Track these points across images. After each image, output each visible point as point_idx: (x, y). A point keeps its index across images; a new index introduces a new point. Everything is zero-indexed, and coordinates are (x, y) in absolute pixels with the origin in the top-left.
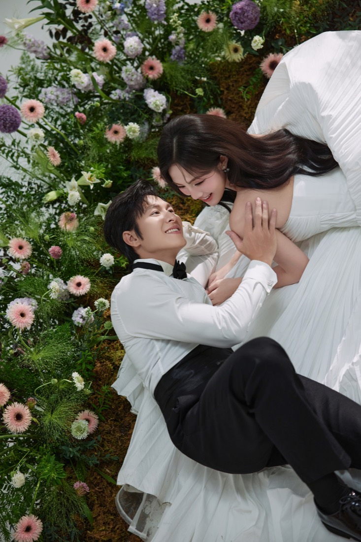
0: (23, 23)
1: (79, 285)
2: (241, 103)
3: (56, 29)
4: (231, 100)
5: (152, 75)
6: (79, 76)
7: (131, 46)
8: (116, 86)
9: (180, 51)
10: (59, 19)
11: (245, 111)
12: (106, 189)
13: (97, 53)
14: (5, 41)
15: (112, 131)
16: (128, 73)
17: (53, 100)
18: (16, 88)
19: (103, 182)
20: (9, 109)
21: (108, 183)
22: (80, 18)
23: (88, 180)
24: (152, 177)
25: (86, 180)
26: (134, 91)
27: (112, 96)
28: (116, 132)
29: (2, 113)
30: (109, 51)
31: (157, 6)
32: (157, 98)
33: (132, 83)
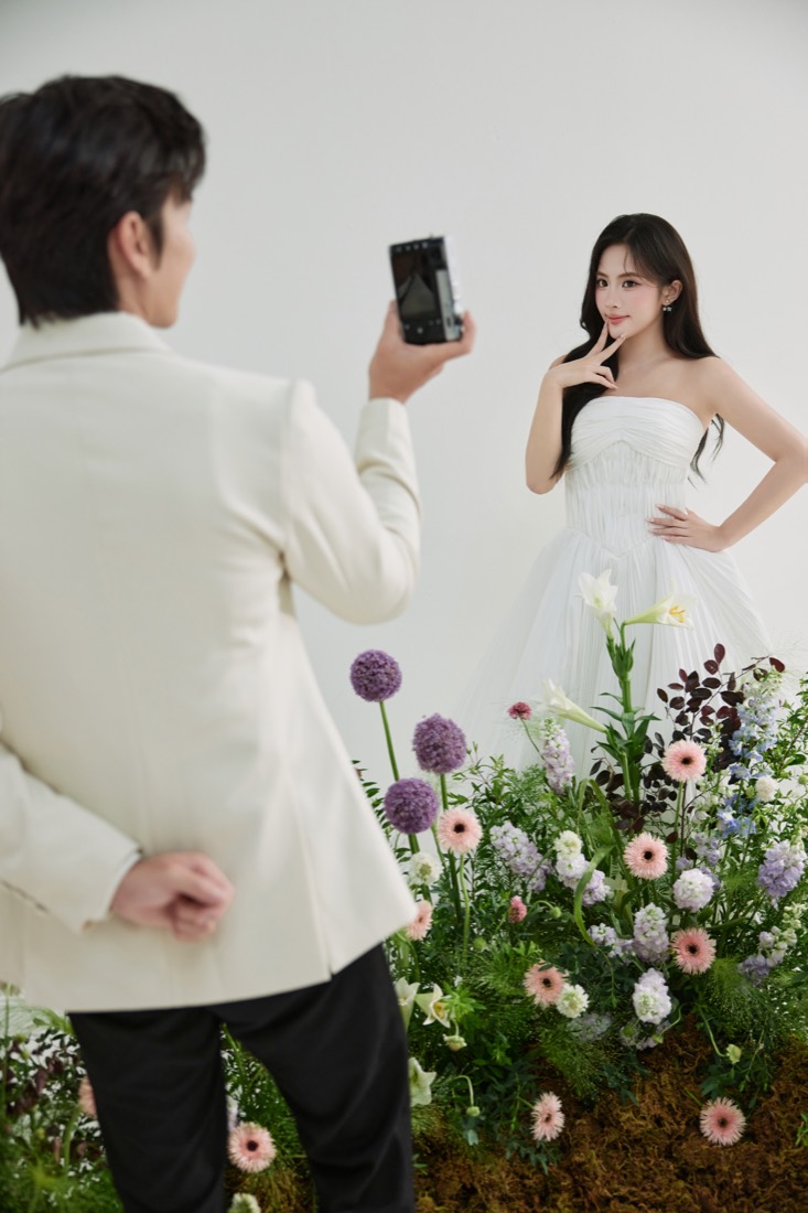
0: (568, 708)
1: (252, 1146)
2: (783, 1140)
3: (609, 767)
4: (771, 1119)
5: (685, 961)
6: (572, 849)
7: (691, 883)
8: (617, 922)
9: (761, 968)
10: (625, 754)
11: (777, 1159)
12: (446, 1048)
13: (634, 850)
14: (525, 715)
15: (543, 975)
16: (649, 917)
17: (508, 851)
18: (477, 788)
19: (451, 1032)
20: (427, 794)
21: (458, 1041)
22: (657, 785)
23: (431, 1005)
24: (534, 1104)
25: (429, 1003)
26: (634, 954)
27: (595, 929)
28: (547, 983)
29: (413, 790)
30: (652, 864)
31: (786, 868)
32: (657, 995)
33: (642, 940)
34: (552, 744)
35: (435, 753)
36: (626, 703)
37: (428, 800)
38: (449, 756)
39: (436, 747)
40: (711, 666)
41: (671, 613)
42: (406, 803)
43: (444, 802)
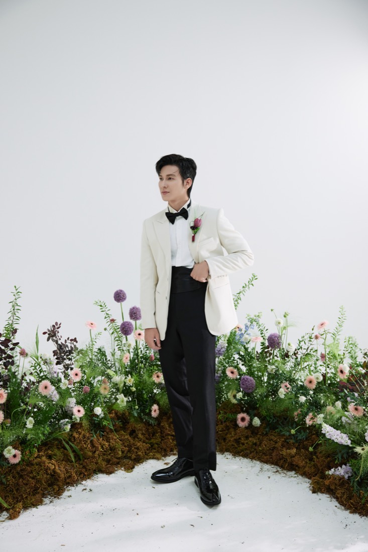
1: (79, 411)
12: (131, 390)
15: (157, 375)
19: (132, 387)
21: (134, 389)
23: (128, 380)
28: (158, 377)
29: (127, 324)
35: (134, 315)
37: (131, 327)
38: (137, 316)
39: (134, 313)
42: (125, 327)
43: (136, 329)
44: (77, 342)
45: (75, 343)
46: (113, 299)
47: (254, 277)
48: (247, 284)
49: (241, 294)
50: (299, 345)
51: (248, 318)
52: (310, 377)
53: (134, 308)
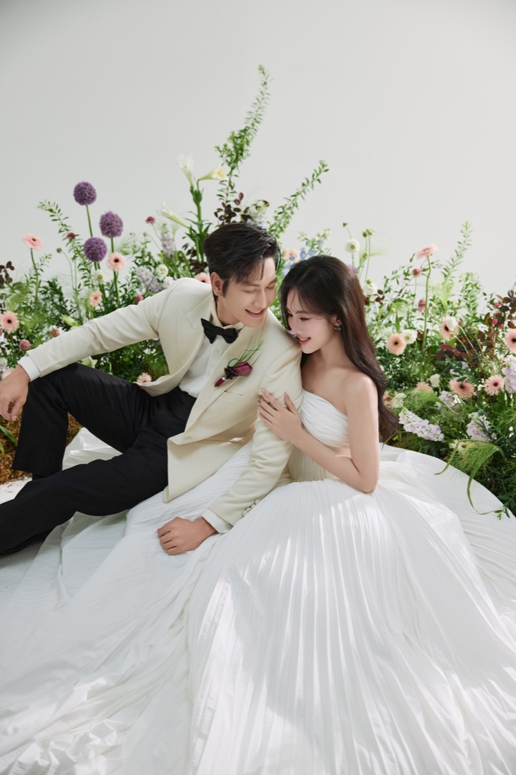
0: (171, 215)
3: (191, 246)
10: (197, 239)
14: (153, 223)
20: (102, 244)
29: (96, 241)
34: (166, 235)
35: (107, 227)
36: (199, 216)
37: (102, 246)
38: (113, 229)
39: (108, 224)
40: (237, 202)
41: (218, 174)
42: (93, 247)
43: (113, 251)
44: (12, 268)
45: (9, 270)
46: (73, 198)
47: (324, 167)
48: (310, 180)
49: (299, 197)
50: (385, 286)
51: (302, 238)
52: (397, 335)
53: (107, 215)
